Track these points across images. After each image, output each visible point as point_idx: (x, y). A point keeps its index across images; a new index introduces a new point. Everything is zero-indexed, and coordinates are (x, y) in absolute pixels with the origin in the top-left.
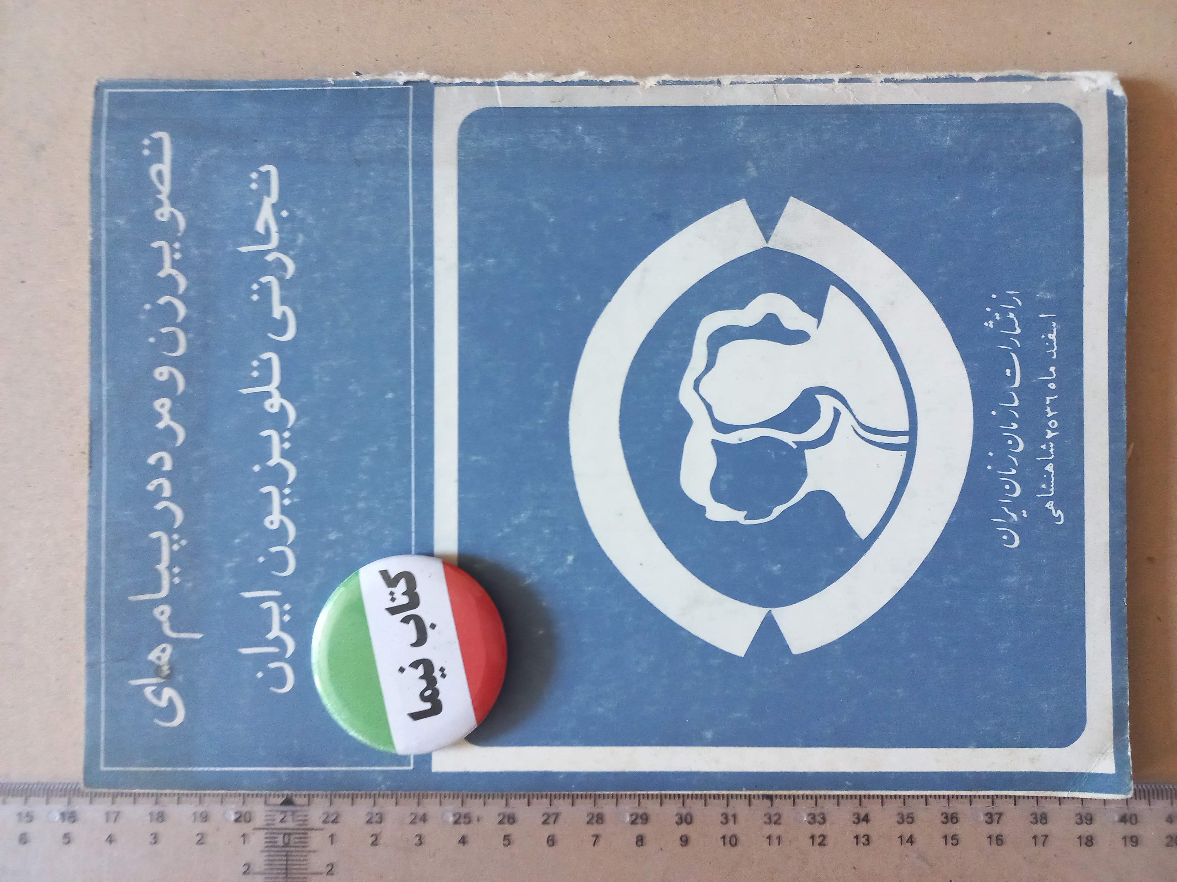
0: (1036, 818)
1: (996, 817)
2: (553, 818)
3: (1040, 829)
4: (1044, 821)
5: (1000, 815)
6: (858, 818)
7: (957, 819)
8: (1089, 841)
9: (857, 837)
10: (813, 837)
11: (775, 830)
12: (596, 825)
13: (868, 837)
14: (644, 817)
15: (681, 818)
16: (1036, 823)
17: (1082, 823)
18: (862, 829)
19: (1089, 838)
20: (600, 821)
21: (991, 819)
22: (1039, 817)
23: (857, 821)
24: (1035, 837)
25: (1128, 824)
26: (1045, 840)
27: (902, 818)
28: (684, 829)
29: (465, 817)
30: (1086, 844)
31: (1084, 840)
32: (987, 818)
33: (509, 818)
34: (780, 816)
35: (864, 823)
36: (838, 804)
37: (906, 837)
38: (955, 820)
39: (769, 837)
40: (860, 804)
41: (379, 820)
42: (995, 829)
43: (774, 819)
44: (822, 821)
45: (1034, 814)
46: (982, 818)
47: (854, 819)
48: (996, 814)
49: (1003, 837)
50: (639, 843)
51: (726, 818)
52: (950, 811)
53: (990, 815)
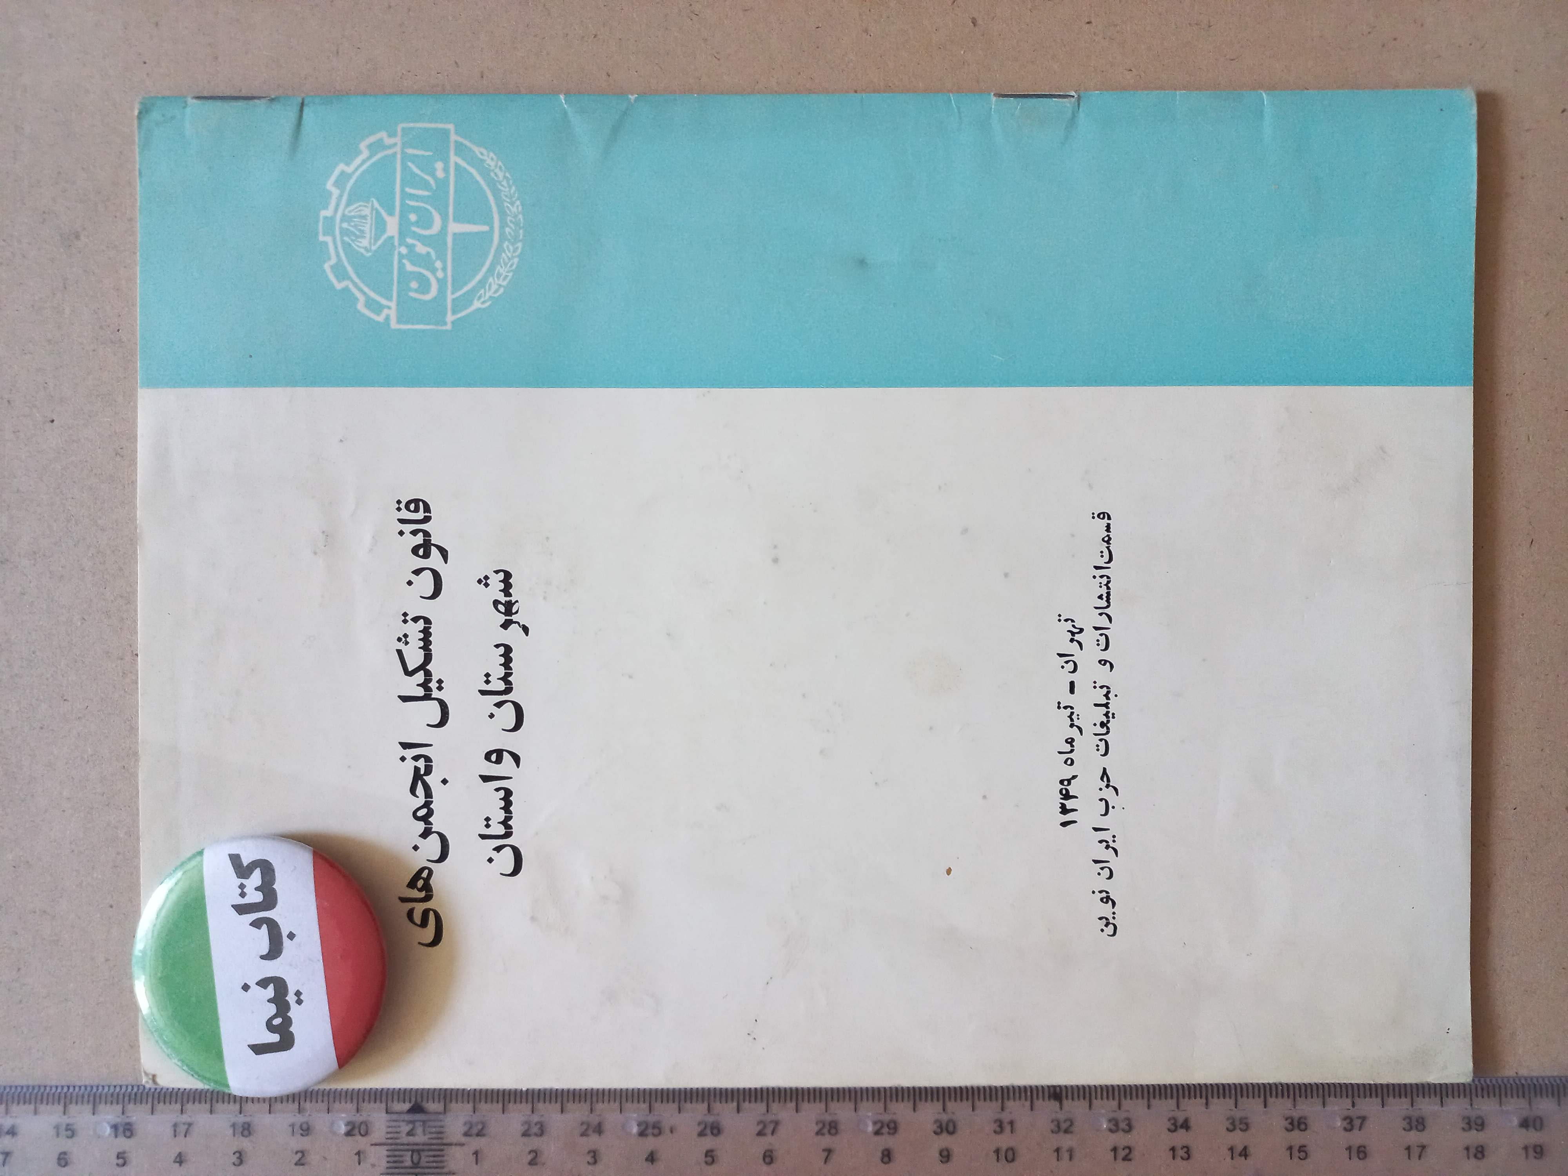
0: (1410, 1123)
1: (1357, 1123)
2: (771, 1127)
3: (1414, 1137)
4: (1420, 1127)
5: (1363, 1119)
6: (1175, 1124)
7: (1306, 1124)
8: (1480, 1152)
9: (1173, 1149)
10: (1115, 1149)
11: (1066, 1141)
12: (827, 1136)
13: (1187, 1149)
14: (892, 1125)
15: (940, 1127)
16: (1411, 1129)
17: (1470, 1128)
18: (1181, 1138)
19: (1480, 1149)
20: (833, 1131)
21: (1351, 1123)
22: (1414, 1123)
23: (1173, 1128)
24: (1408, 1148)
25: (1531, 1129)
26: (1421, 1152)
27: (1233, 1123)
28: (945, 1141)
29: (654, 1127)
30: (1475, 1156)
31: (1472, 1151)
32: (1345, 1124)
33: (712, 1128)
34: (1072, 1122)
35: (1183, 1131)
36: (1149, 1107)
37: (1240, 1148)
38: (1303, 1127)
39: (1058, 1150)
40: (1178, 1107)
41: (539, 1132)
42: (1356, 1138)
43: (1064, 1126)
44: (1127, 1128)
45: (1408, 1118)
46: (1339, 1123)
47: (1169, 1125)
48: (1359, 1118)
49: (1368, 1148)
50: (886, 1159)
51: (1001, 1126)
52: (1296, 1115)
53: (1349, 1120)
